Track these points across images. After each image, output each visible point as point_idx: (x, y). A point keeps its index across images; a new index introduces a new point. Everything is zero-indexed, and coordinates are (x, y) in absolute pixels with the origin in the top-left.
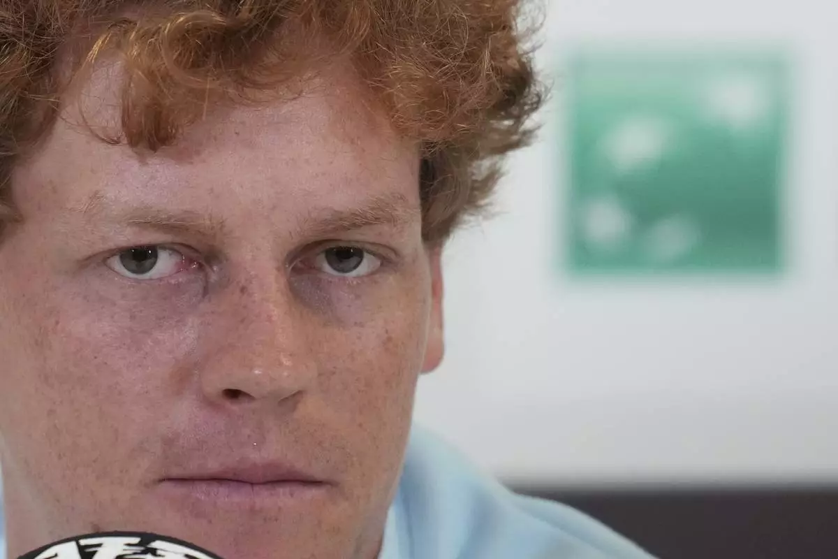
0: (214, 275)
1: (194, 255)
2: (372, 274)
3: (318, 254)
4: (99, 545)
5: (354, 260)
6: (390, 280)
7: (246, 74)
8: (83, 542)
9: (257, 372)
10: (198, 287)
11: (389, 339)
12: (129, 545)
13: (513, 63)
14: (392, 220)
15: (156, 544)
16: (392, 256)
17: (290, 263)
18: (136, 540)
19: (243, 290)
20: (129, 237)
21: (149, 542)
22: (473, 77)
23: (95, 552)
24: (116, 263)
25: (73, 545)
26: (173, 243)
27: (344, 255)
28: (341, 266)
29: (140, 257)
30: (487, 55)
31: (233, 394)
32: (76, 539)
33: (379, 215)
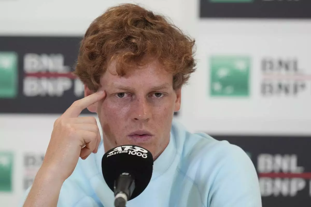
0: (134, 97)
1: (130, 94)
2: (163, 97)
3: (154, 94)
4: (125, 147)
5: (160, 95)
6: (166, 98)
7: (139, 63)
8: (122, 147)
9: (140, 115)
10: (130, 99)
11: (165, 109)
12: (131, 147)
13: (189, 59)
14: (165, 88)
15: (135, 147)
16: (167, 94)
17: (148, 95)
18: (132, 146)
19: (138, 101)
20: (118, 91)
21: (134, 147)
22: (180, 62)
23: (124, 149)
24: (117, 95)
25: (121, 147)
26: (126, 92)
27: (158, 94)
28: (158, 96)
29: (121, 95)
30: (183, 58)
31: (136, 119)
32: (121, 146)
33: (163, 87)
